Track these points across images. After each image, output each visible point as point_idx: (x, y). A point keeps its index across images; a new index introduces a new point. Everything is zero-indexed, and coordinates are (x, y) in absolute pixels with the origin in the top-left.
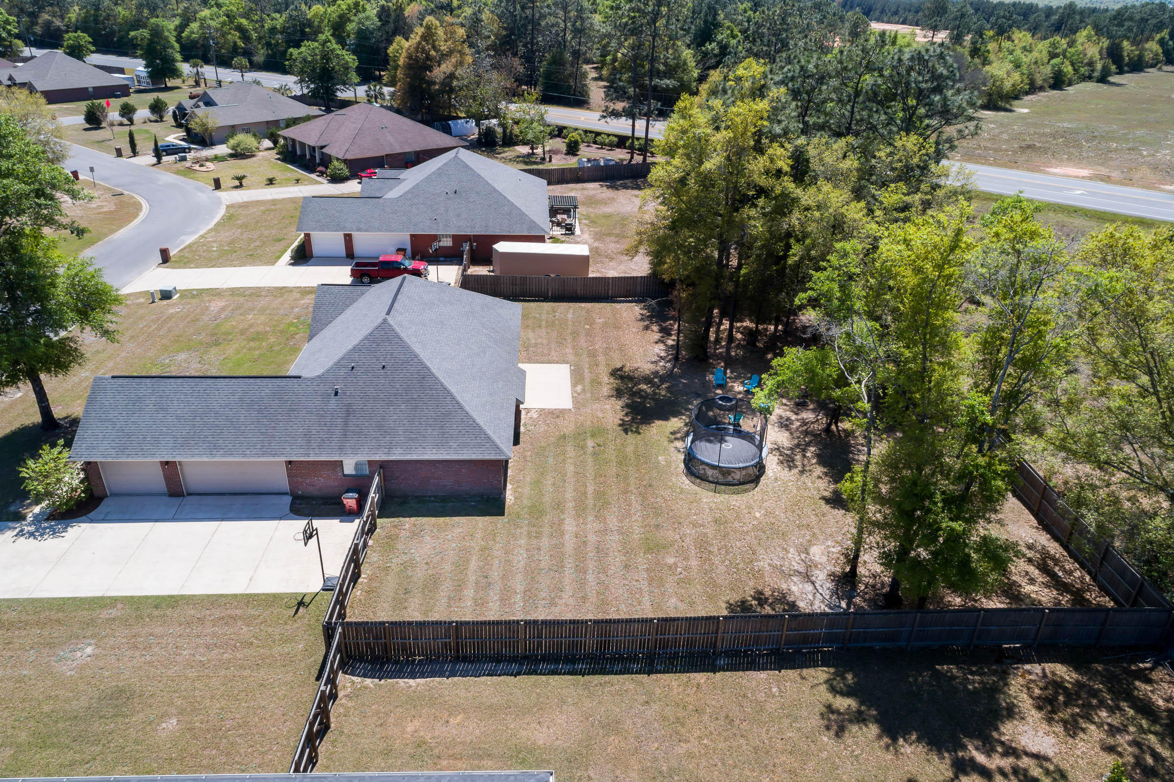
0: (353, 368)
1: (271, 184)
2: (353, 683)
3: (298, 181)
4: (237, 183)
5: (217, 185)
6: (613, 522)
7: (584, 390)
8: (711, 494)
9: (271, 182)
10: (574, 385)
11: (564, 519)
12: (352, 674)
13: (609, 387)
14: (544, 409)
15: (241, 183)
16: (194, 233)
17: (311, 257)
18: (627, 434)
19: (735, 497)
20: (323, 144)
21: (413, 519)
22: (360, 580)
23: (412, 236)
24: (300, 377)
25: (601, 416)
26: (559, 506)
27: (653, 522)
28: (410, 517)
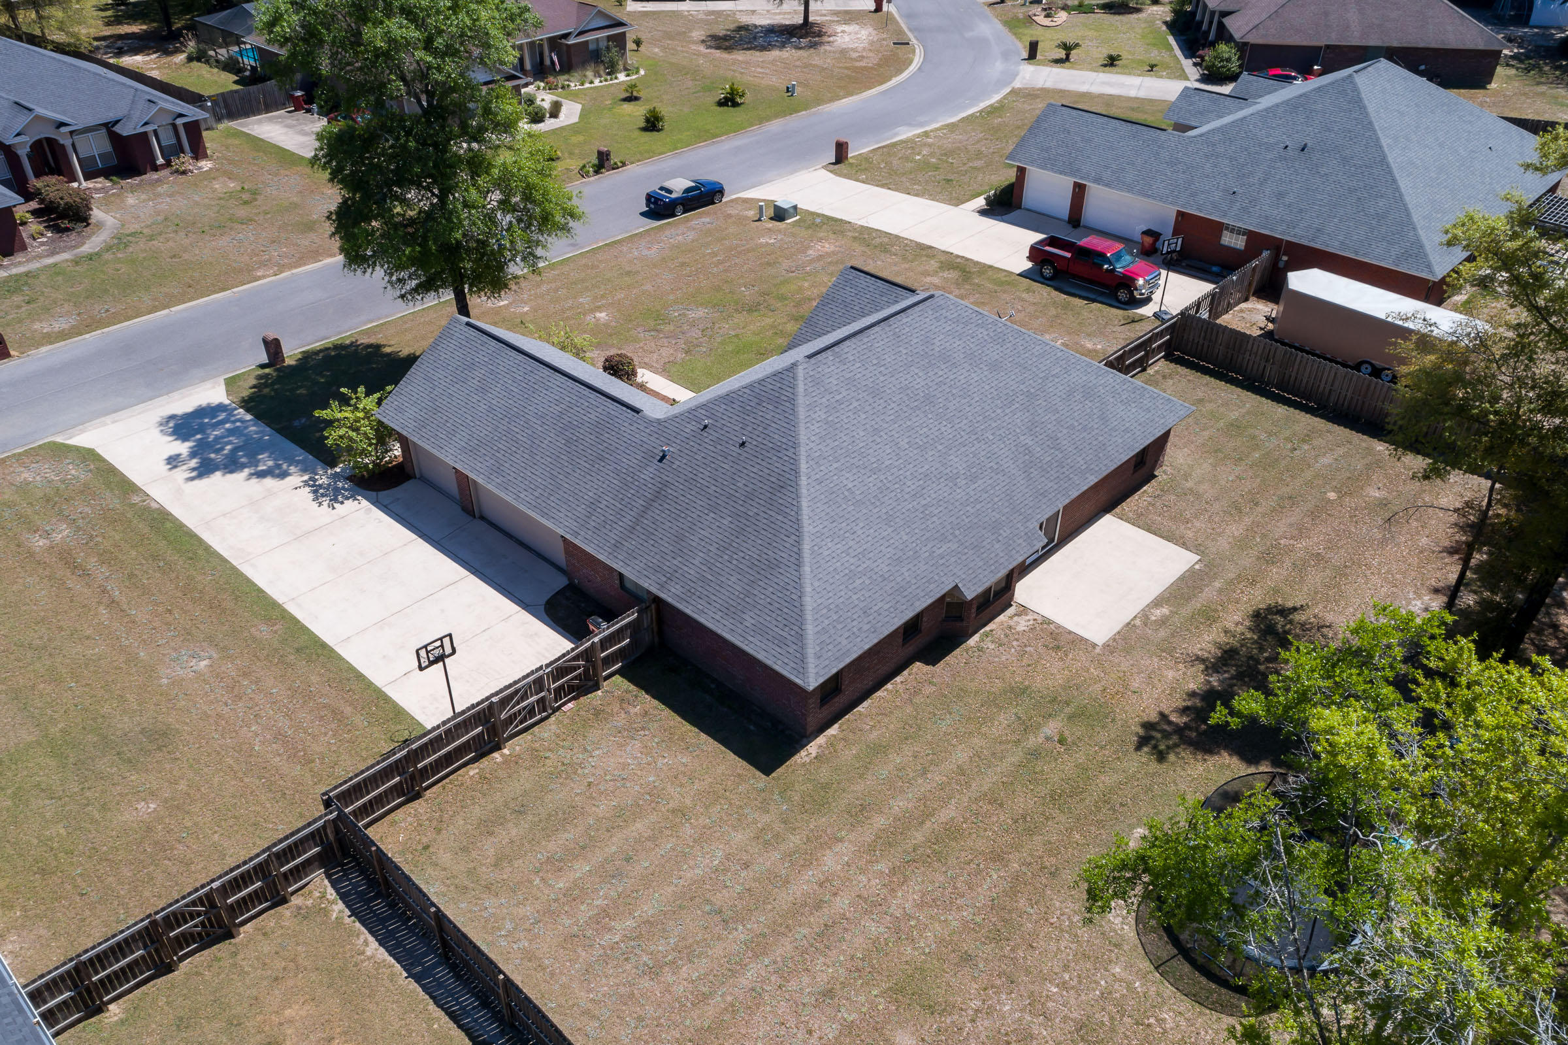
0: (706, 427)
1: (1112, 65)
2: (323, 896)
3: (1152, 67)
4: (1062, 54)
5: (1033, 52)
6: (906, 899)
7: (1163, 621)
8: (1146, 965)
9: (1112, 62)
10: (1157, 603)
11: (841, 840)
12: (334, 884)
13: (1223, 639)
14: (1049, 622)
15: (1068, 56)
16: (921, 125)
17: (1019, 207)
18: (1138, 748)
19: (1185, 1005)
20: (1230, 9)
21: (656, 702)
22: (496, 755)
23: (1180, 214)
24: (637, 411)
25: (1135, 684)
26: (860, 812)
27: (968, 946)
28: (654, 697)
